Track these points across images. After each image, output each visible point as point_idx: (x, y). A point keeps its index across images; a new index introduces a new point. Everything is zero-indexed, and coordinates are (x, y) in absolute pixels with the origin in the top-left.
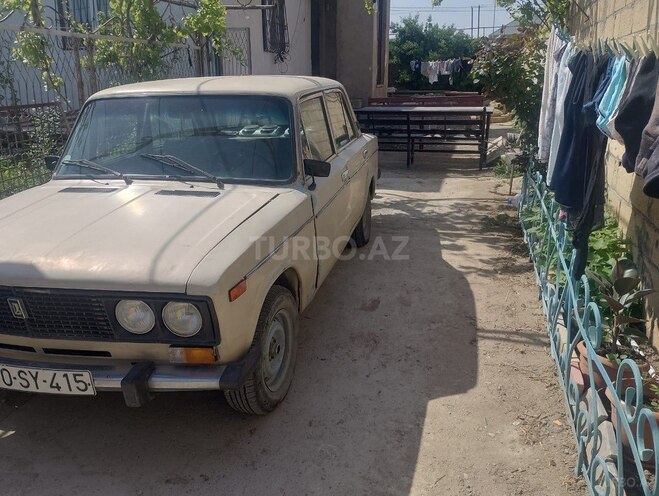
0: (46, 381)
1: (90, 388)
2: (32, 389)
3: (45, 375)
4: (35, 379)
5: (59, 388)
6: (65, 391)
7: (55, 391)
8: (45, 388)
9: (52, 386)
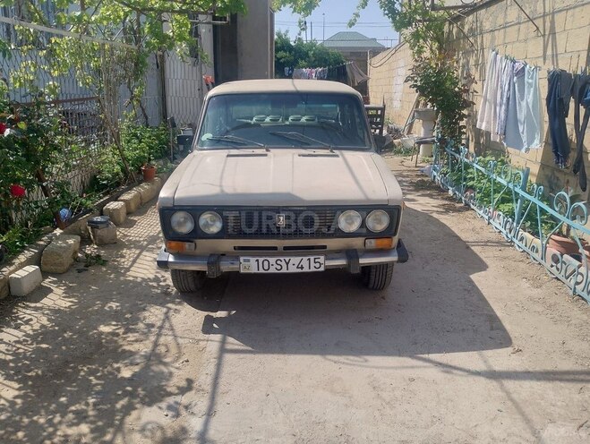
0: (294, 264)
1: (323, 266)
2: (284, 270)
3: (295, 260)
4: (287, 264)
5: (302, 268)
6: (306, 269)
7: (299, 270)
8: (293, 269)
9: (298, 267)
